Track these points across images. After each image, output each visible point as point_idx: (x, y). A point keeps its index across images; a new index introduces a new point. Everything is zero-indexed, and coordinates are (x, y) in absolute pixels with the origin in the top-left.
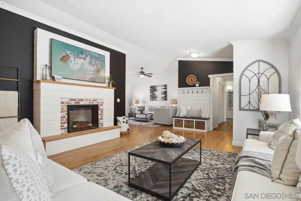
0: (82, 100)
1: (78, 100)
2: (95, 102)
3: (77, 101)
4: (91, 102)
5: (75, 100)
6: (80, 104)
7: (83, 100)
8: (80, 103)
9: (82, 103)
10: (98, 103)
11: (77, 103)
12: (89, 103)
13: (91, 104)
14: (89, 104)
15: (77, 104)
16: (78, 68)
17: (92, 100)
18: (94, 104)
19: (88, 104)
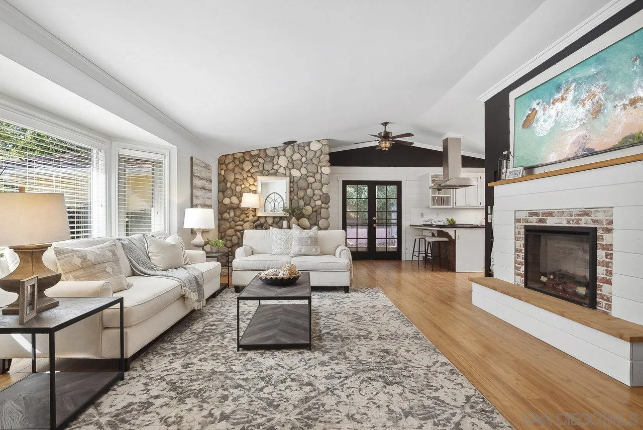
0: (550, 214)
1: (544, 214)
2: (586, 217)
3: (541, 217)
4: (573, 217)
5: (536, 214)
6: (546, 225)
7: (554, 214)
8: (547, 221)
9: (551, 222)
10: (595, 221)
11: (541, 221)
12: (569, 222)
13: (572, 225)
14: (568, 225)
15: (541, 224)
16: (549, 128)
17: (575, 212)
18: (582, 224)
19: (565, 224)
